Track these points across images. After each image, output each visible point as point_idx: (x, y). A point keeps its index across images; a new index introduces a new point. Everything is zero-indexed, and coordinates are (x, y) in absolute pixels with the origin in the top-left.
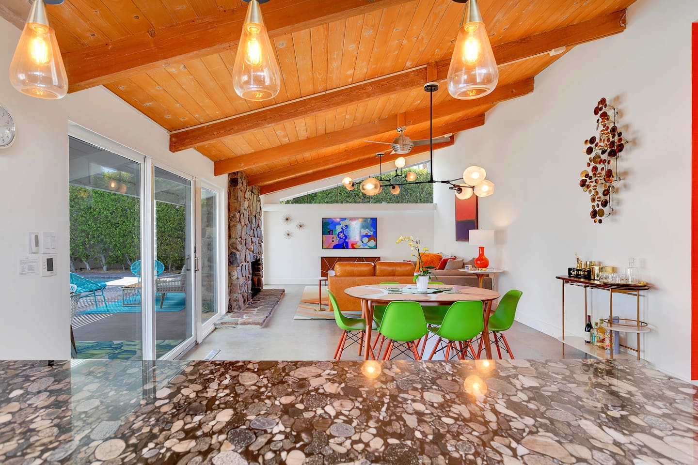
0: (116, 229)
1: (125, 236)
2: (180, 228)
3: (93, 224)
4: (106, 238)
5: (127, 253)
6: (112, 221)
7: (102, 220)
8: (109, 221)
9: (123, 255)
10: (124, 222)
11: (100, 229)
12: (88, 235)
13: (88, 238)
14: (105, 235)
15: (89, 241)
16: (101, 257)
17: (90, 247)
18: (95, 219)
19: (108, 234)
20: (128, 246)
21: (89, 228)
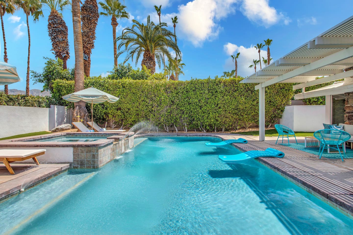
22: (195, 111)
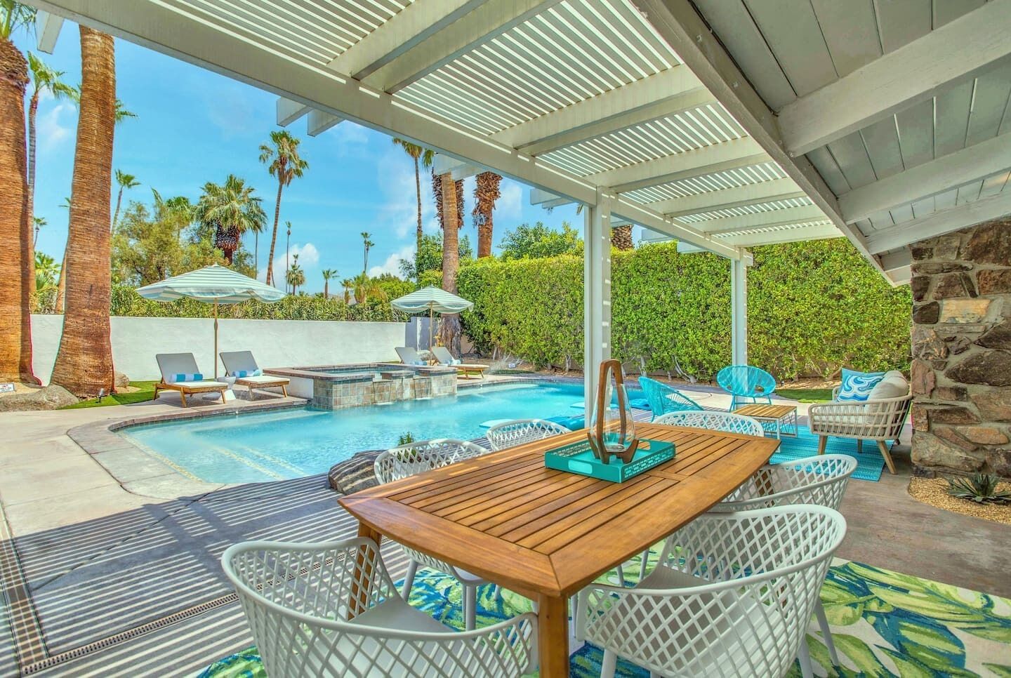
0: (663, 321)
1: (675, 329)
2: (764, 317)
3: (633, 314)
4: (649, 334)
5: (677, 355)
6: (659, 309)
7: (644, 308)
8: (654, 310)
9: (671, 357)
10: (674, 310)
11: (642, 321)
12: (625, 329)
13: (625, 333)
14: (648, 330)
15: (627, 337)
16: (640, 360)
17: (628, 346)
18: (636, 307)
19: (652, 327)
20: (679, 344)
21: (628, 320)
22: (651, 324)
